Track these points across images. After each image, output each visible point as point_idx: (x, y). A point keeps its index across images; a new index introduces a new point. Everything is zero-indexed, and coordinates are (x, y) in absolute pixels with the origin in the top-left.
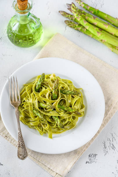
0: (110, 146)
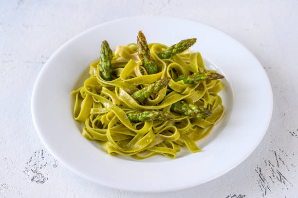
0: (273, 176)
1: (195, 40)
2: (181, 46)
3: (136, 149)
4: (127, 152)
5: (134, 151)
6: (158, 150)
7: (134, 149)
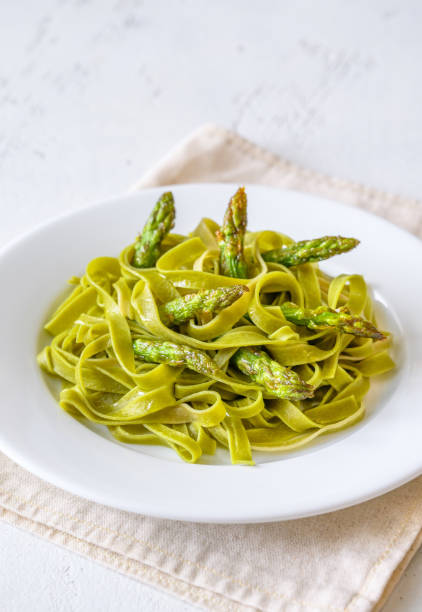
1: (352, 244)
2: (316, 246)
3: (122, 416)
4: (100, 415)
5: (114, 418)
6: (165, 433)
7: (117, 415)
